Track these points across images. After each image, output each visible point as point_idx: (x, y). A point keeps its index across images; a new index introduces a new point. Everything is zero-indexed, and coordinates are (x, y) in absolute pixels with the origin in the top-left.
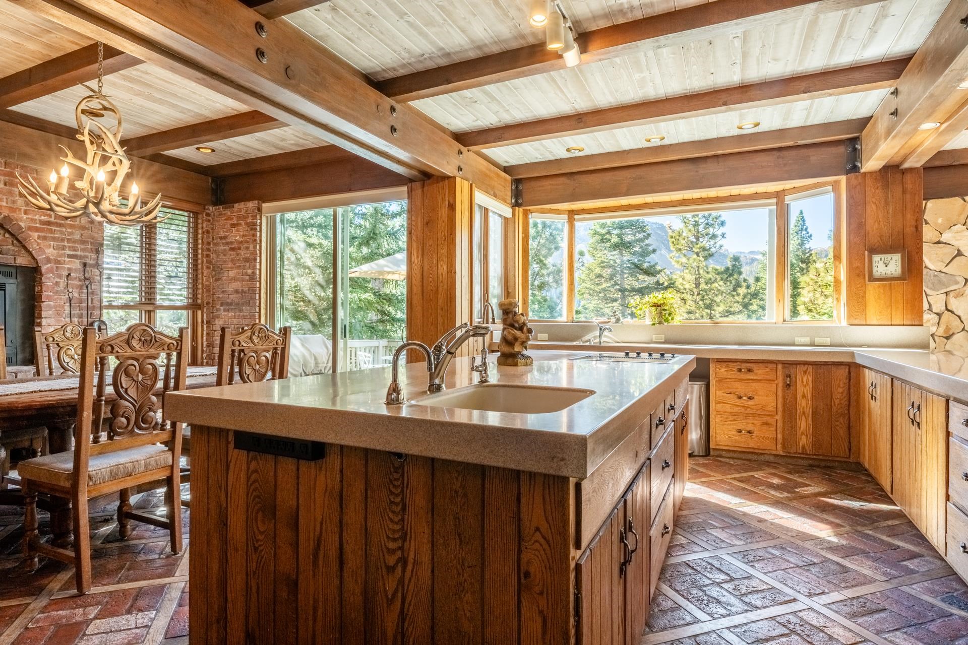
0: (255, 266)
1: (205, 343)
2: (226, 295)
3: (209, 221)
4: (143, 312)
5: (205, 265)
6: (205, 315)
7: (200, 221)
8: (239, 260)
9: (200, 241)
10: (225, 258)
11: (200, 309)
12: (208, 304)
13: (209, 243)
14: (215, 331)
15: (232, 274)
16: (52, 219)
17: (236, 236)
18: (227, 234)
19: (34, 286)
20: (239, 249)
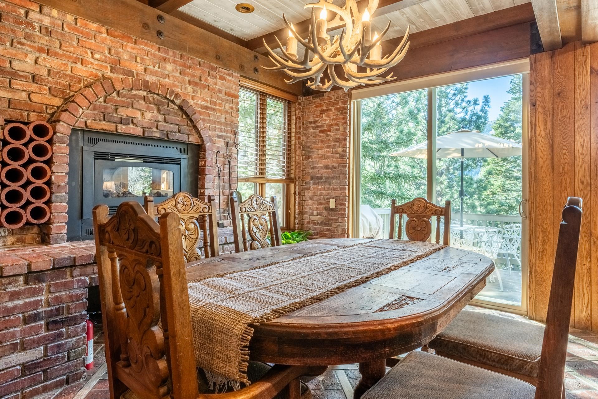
0: (346, 145)
1: (297, 211)
2: (315, 171)
3: (300, 109)
4: (258, 185)
5: (297, 145)
6: (297, 187)
7: (293, 109)
8: (329, 140)
9: (293, 126)
10: (314, 139)
11: (293, 182)
12: (299, 178)
13: (300, 128)
14: (304, 201)
15: (321, 152)
16: (208, 105)
17: (326, 120)
18: (317, 119)
19: (198, 161)
20: (329, 131)
